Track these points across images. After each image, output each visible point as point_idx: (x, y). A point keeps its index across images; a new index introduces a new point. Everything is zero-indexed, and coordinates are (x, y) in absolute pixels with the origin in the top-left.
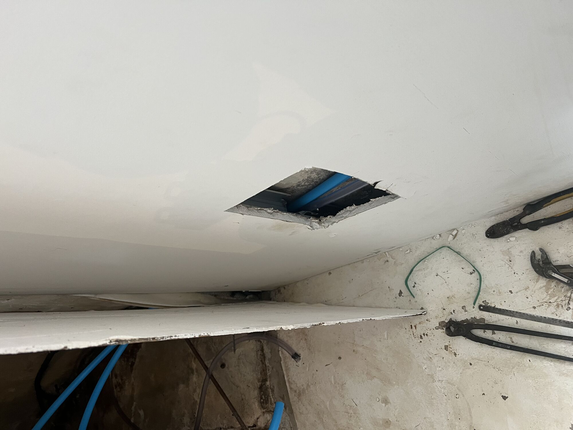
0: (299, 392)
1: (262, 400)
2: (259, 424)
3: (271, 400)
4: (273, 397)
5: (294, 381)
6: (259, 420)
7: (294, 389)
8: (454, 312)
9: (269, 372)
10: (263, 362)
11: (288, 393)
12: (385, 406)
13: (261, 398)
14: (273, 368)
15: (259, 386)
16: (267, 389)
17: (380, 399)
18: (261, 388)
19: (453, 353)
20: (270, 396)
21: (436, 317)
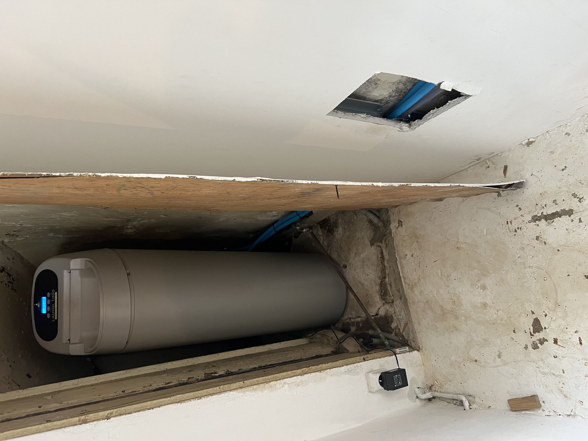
0: (412, 285)
1: (382, 294)
2: (380, 313)
3: (390, 294)
4: (391, 291)
5: (407, 276)
6: (380, 310)
7: (408, 283)
8: (545, 206)
9: (387, 271)
10: (383, 264)
11: (403, 287)
12: (483, 291)
13: (382, 292)
14: (390, 267)
15: (379, 283)
16: (386, 284)
17: (479, 286)
18: (381, 284)
19: (543, 243)
20: (389, 290)
21: (530, 212)
